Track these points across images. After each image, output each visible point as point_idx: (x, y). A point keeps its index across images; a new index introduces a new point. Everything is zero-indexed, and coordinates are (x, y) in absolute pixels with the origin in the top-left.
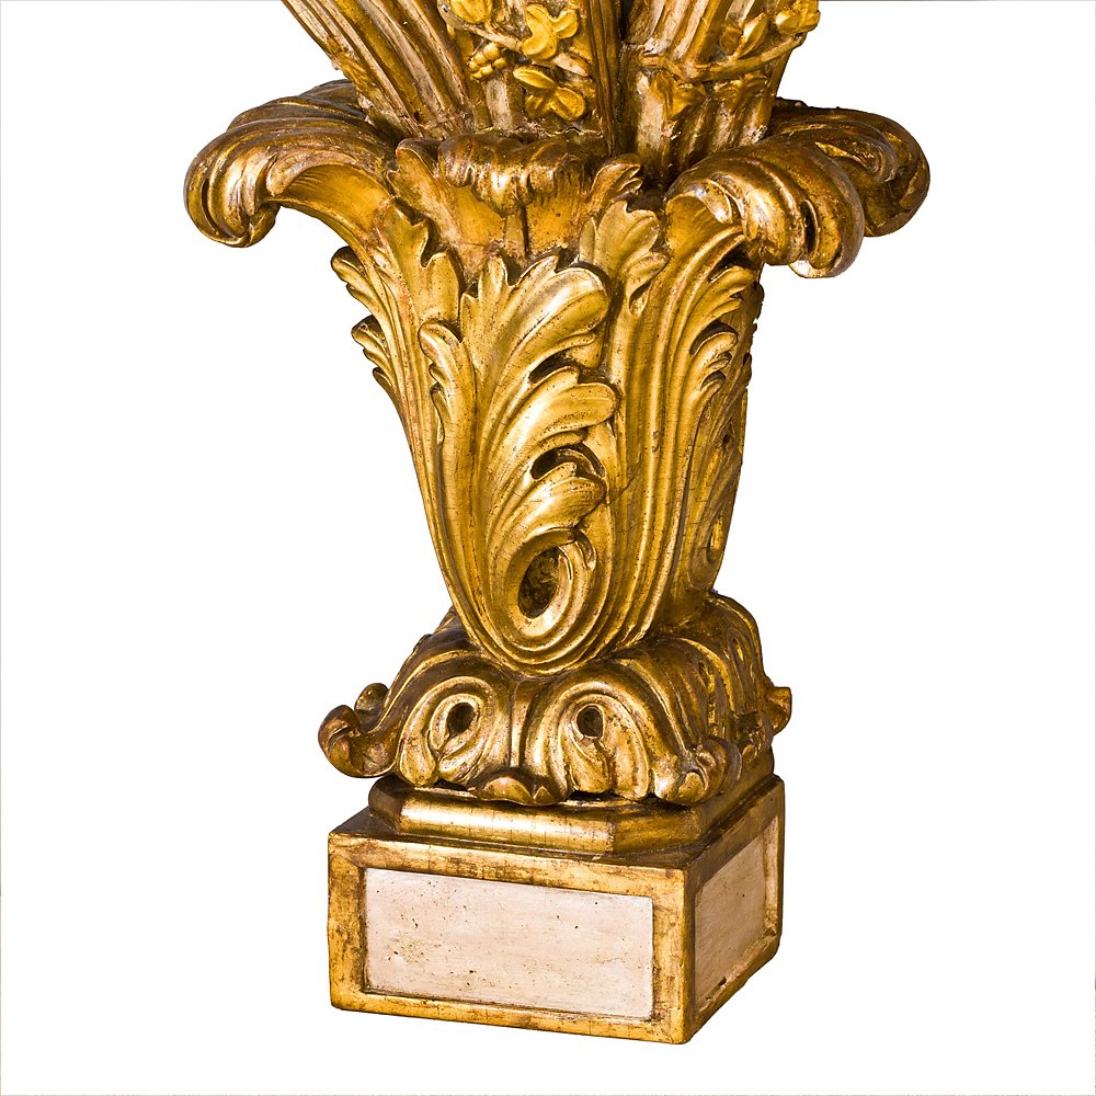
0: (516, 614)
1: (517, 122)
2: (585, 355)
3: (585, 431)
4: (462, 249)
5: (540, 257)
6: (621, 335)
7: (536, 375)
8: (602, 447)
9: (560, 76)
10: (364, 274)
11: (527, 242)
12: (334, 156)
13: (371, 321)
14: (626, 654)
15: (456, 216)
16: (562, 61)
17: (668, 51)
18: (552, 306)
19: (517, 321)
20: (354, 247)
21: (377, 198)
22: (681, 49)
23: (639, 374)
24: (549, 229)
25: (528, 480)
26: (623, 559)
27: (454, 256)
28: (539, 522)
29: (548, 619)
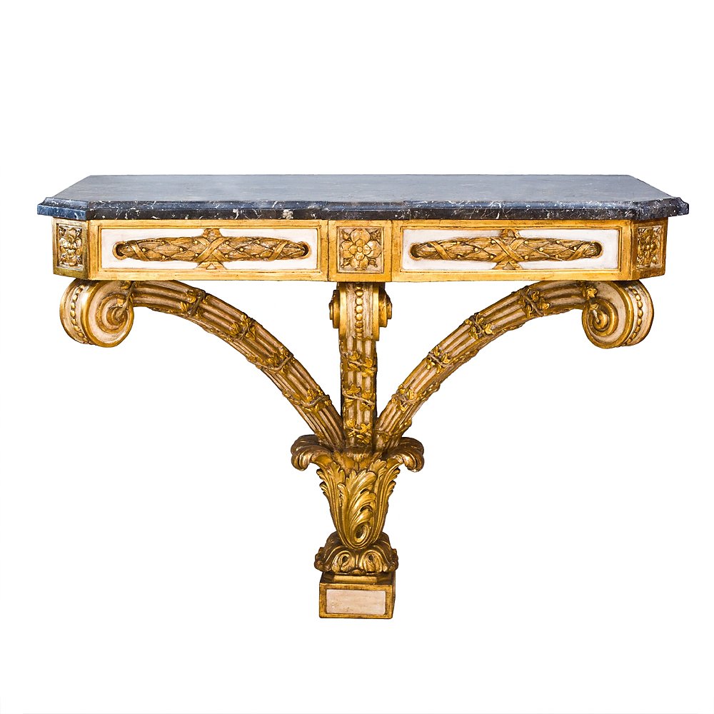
0: (355, 538)
1: (355, 445)
2: (370, 488)
3: (370, 503)
4: (345, 470)
5: (362, 471)
6: (377, 484)
7: (361, 493)
8: (373, 505)
9: (365, 436)
10: (324, 475)
11: (359, 467)
12: (323, 453)
13: (324, 483)
14: (374, 544)
15: (345, 463)
16: (367, 434)
17: (384, 430)
18: (364, 480)
19: (358, 483)
20: (323, 469)
21: (330, 460)
22: (388, 430)
23: (379, 492)
24: (363, 465)
25: (359, 512)
26: (375, 526)
27: (344, 470)
28: (362, 520)
29: (362, 538)
